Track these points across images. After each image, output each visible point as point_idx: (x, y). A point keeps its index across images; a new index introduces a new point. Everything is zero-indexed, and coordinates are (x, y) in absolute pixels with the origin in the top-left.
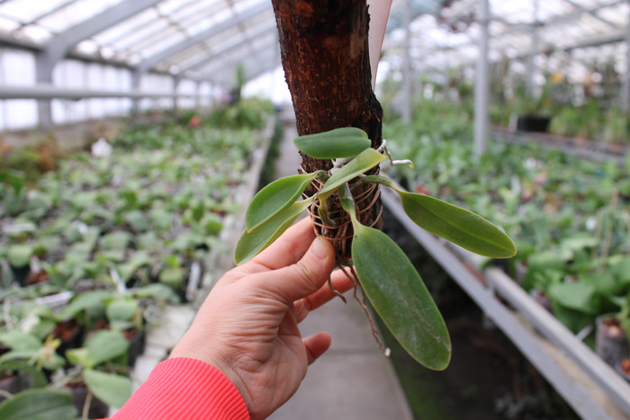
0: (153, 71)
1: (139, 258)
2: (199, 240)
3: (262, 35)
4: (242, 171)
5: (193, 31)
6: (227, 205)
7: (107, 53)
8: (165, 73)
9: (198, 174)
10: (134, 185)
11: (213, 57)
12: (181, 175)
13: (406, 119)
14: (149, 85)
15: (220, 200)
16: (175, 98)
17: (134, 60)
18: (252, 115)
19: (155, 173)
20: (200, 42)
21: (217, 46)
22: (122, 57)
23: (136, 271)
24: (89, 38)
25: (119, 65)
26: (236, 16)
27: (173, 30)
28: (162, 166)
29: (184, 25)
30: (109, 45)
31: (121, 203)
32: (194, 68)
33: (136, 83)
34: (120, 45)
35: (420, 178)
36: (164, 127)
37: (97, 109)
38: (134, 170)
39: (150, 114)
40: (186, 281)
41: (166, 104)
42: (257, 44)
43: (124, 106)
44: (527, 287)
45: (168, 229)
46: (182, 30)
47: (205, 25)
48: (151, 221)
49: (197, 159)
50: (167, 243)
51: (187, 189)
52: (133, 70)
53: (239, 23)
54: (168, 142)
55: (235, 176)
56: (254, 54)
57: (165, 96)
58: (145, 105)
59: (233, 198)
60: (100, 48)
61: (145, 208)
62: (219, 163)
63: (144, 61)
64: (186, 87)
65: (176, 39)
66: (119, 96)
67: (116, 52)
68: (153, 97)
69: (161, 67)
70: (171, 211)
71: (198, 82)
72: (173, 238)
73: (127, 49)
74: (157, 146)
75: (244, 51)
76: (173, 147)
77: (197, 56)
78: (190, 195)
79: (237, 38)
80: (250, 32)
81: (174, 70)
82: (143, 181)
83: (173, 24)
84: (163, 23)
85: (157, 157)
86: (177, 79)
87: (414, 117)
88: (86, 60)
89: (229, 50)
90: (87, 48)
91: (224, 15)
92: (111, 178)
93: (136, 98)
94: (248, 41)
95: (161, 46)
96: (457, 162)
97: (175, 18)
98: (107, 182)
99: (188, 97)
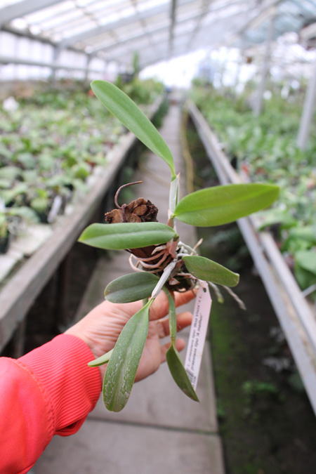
0: (70, 49)
1: (21, 188)
2: (68, 180)
3: (159, 31)
4: (119, 135)
5: (104, 21)
6: (98, 158)
7: (35, 31)
8: (81, 51)
9: (84, 132)
10: (34, 135)
11: (119, 44)
12: (72, 131)
13: (256, 113)
14: (67, 59)
15: (94, 154)
16: (87, 71)
17: (56, 39)
18: (142, 93)
19: (53, 128)
20: (109, 30)
21: (123, 35)
22: (47, 35)
23: (16, 196)
24: (21, 16)
25: (45, 41)
26: (138, 14)
27: (87, 19)
28: (60, 123)
29: (97, 15)
30: (37, 24)
31: (20, 146)
32: (105, 50)
33: (56, 56)
34: (46, 25)
35: (247, 159)
36: (72, 93)
37: (23, 73)
38: (38, 123)
39: (63, 81)
40: (49, 208)
41: (79, 76)
42: (156, 38)
43: (45, 73)
44: (283, 249)
45: (49, 170)
46: (95, 20)
47: (113, 18)
48: (38, 163)
49: (88, 122)
50: (44, 179)
51: (72, 142)
52: (55, 46)
53: (142, 20)
54: (71, 104)
55: (113, 137)
56: (153, 45)
57: (79, 70)
58: (61, 74)
59: (105, 155)
60: (29, 26)
61: (35, 153)
62: (104, 127)
63: (64, 40)
64: (97, 65)
65: (89, 26)
66: (41, 65)
67: (42, 31)
68: (68, 69)
69: (78, 46)
70: (56, 157)
71: (108, 61)
72: (50, 177)
73: (51, 29)
74: (62, 107)
75: (145, 42)
76: (74, 110)
77: (107, 41)
78: (73, 148)
79: (139, 31)
80: (150, 28)
81: (89, 50)
82: (43, 132)
83: (87, 14)
84: (79, 13)
85: (59, 115)
86: (90, 57)
87: (263, 111)
88: (18, 34)
89: (132, 40)
90: (19, 24)
91: (129, 12)
92: (20, 127)
93: (55, 69)
94: (148, 35)
95: (79, 30)
96: (277, 151)
97: (90, 9)
98: (16, 130)
99: (97, 72)
